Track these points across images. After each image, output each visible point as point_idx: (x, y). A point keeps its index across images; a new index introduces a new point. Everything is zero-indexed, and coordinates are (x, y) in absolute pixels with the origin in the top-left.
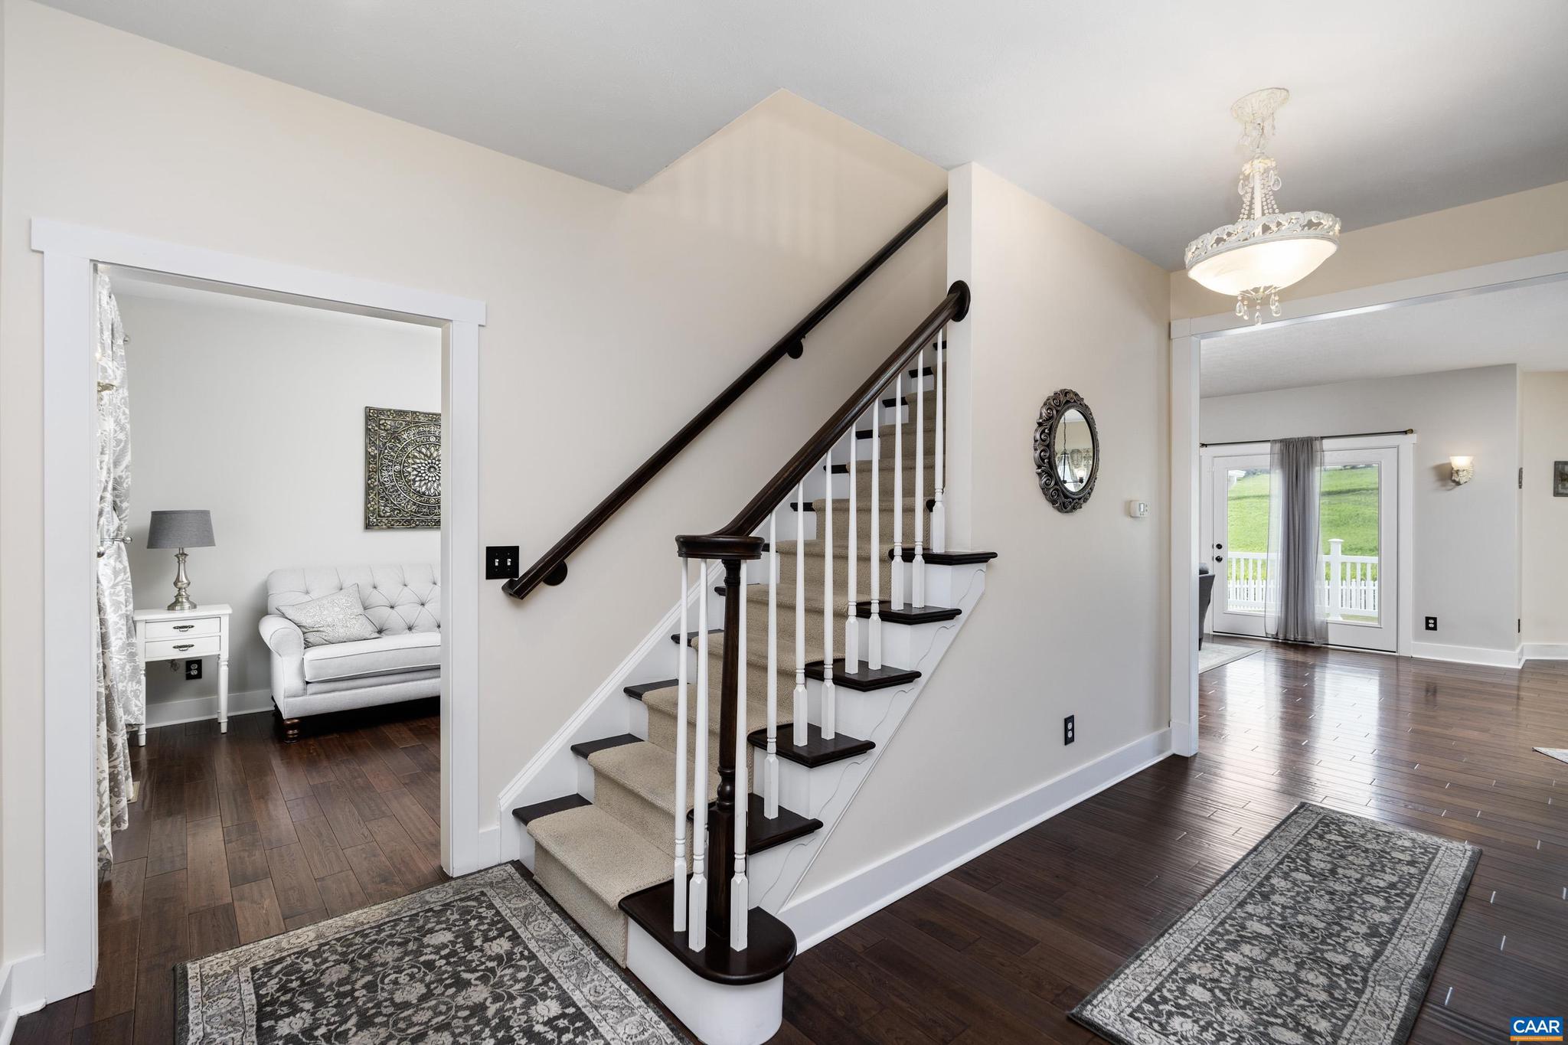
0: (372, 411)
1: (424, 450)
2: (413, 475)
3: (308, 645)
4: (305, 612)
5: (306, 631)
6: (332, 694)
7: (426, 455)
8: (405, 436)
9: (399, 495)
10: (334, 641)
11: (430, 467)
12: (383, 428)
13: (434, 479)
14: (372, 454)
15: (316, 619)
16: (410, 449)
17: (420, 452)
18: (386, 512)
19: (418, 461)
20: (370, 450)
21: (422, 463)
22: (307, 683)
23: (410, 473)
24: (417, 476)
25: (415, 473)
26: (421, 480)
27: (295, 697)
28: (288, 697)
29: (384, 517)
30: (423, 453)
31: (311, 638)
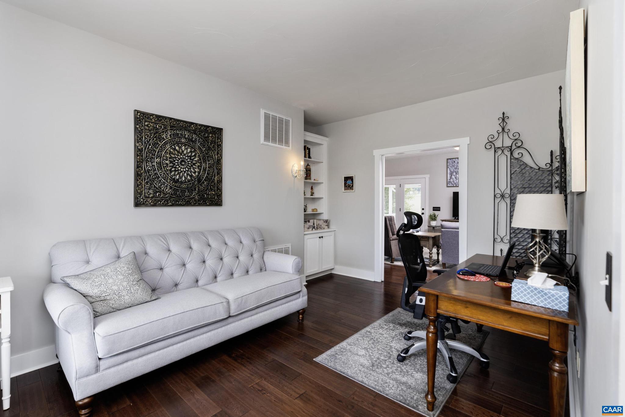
0: (139, 114)
1: (177, 148)
2: (170, 167)
3: (97, 316)
4: (90, 282)
5: (94, 300)
6: (125, 365)
7: (178, 152)
8: (164, 136)
9: (160, 181)
10: (121, 308)
11: (182, 161)
12: (147, 128)
13: (184, 170)
14: (139, 147)
15: (103, 288)
16: (168, 146)
17: (175, 149)
18: (150, 194)
19: (173, 156)
20: (138, 145)
21: (176, 158)
22: (100, 359)
23: (167, 164)
24: (172, 167)
25: (171, 165)
26: (175, 171)
27: (87, 376)
28: (79, 378)
29: (149, 197)
30: (177, 150)
31: (99, 309)
